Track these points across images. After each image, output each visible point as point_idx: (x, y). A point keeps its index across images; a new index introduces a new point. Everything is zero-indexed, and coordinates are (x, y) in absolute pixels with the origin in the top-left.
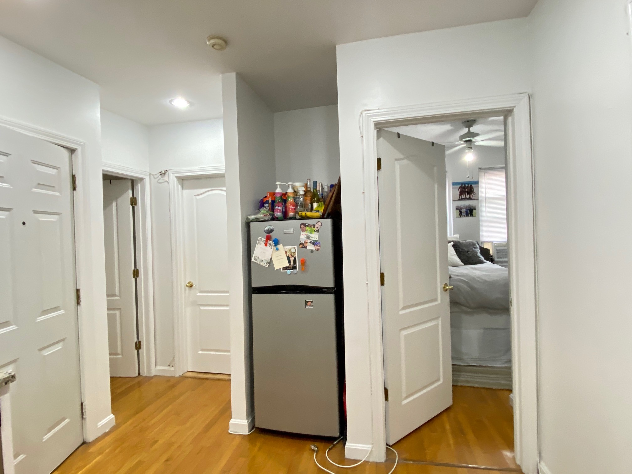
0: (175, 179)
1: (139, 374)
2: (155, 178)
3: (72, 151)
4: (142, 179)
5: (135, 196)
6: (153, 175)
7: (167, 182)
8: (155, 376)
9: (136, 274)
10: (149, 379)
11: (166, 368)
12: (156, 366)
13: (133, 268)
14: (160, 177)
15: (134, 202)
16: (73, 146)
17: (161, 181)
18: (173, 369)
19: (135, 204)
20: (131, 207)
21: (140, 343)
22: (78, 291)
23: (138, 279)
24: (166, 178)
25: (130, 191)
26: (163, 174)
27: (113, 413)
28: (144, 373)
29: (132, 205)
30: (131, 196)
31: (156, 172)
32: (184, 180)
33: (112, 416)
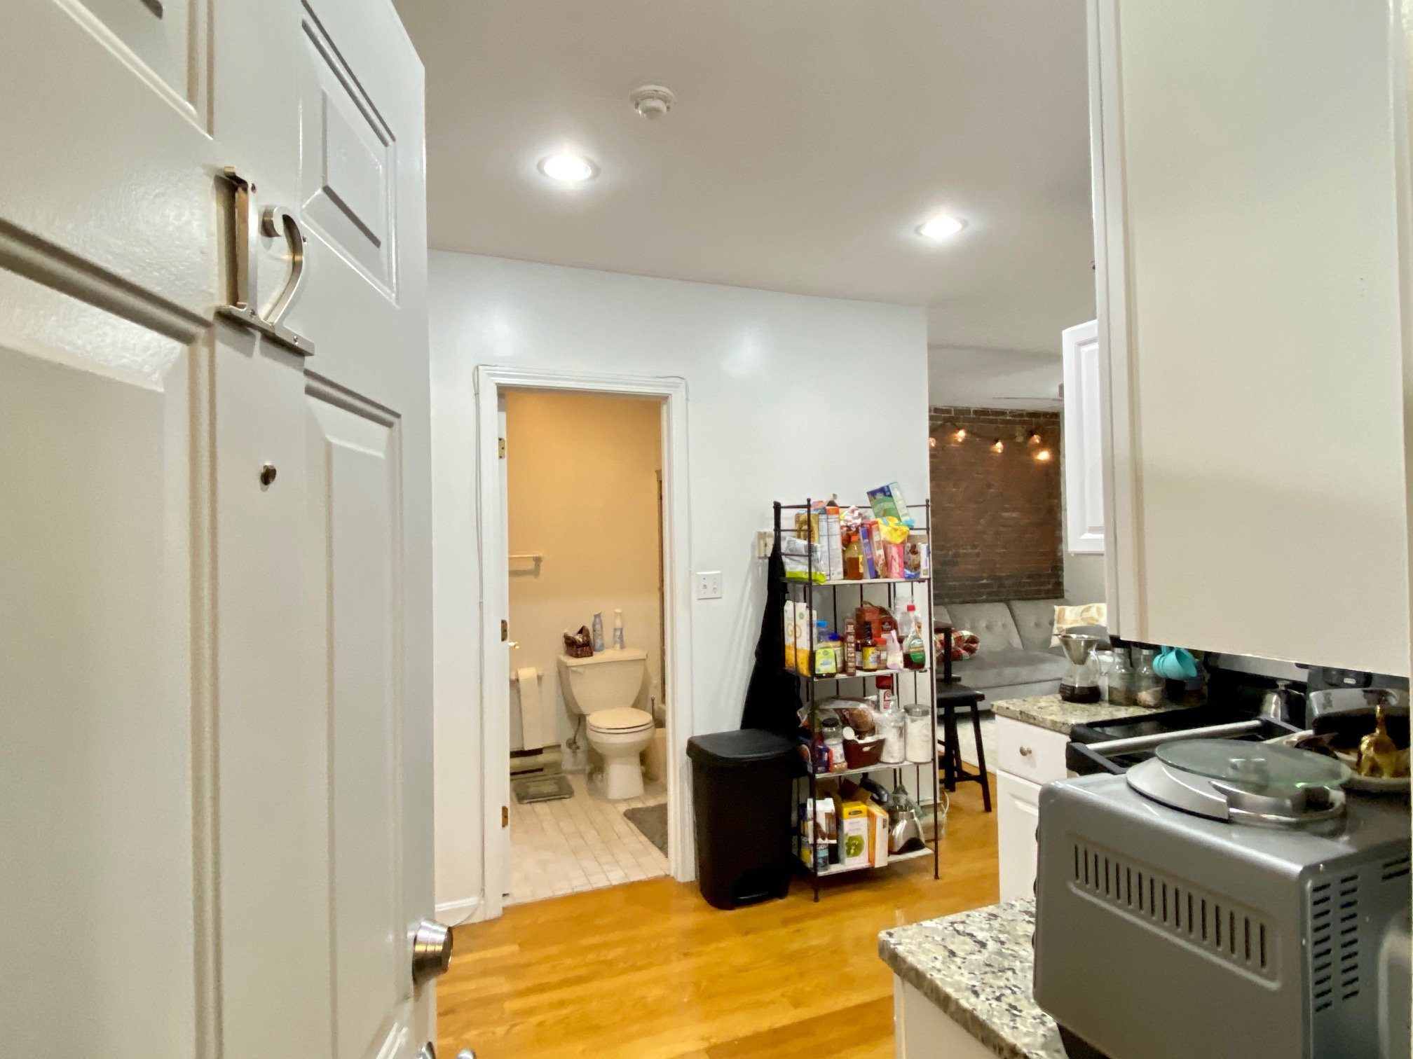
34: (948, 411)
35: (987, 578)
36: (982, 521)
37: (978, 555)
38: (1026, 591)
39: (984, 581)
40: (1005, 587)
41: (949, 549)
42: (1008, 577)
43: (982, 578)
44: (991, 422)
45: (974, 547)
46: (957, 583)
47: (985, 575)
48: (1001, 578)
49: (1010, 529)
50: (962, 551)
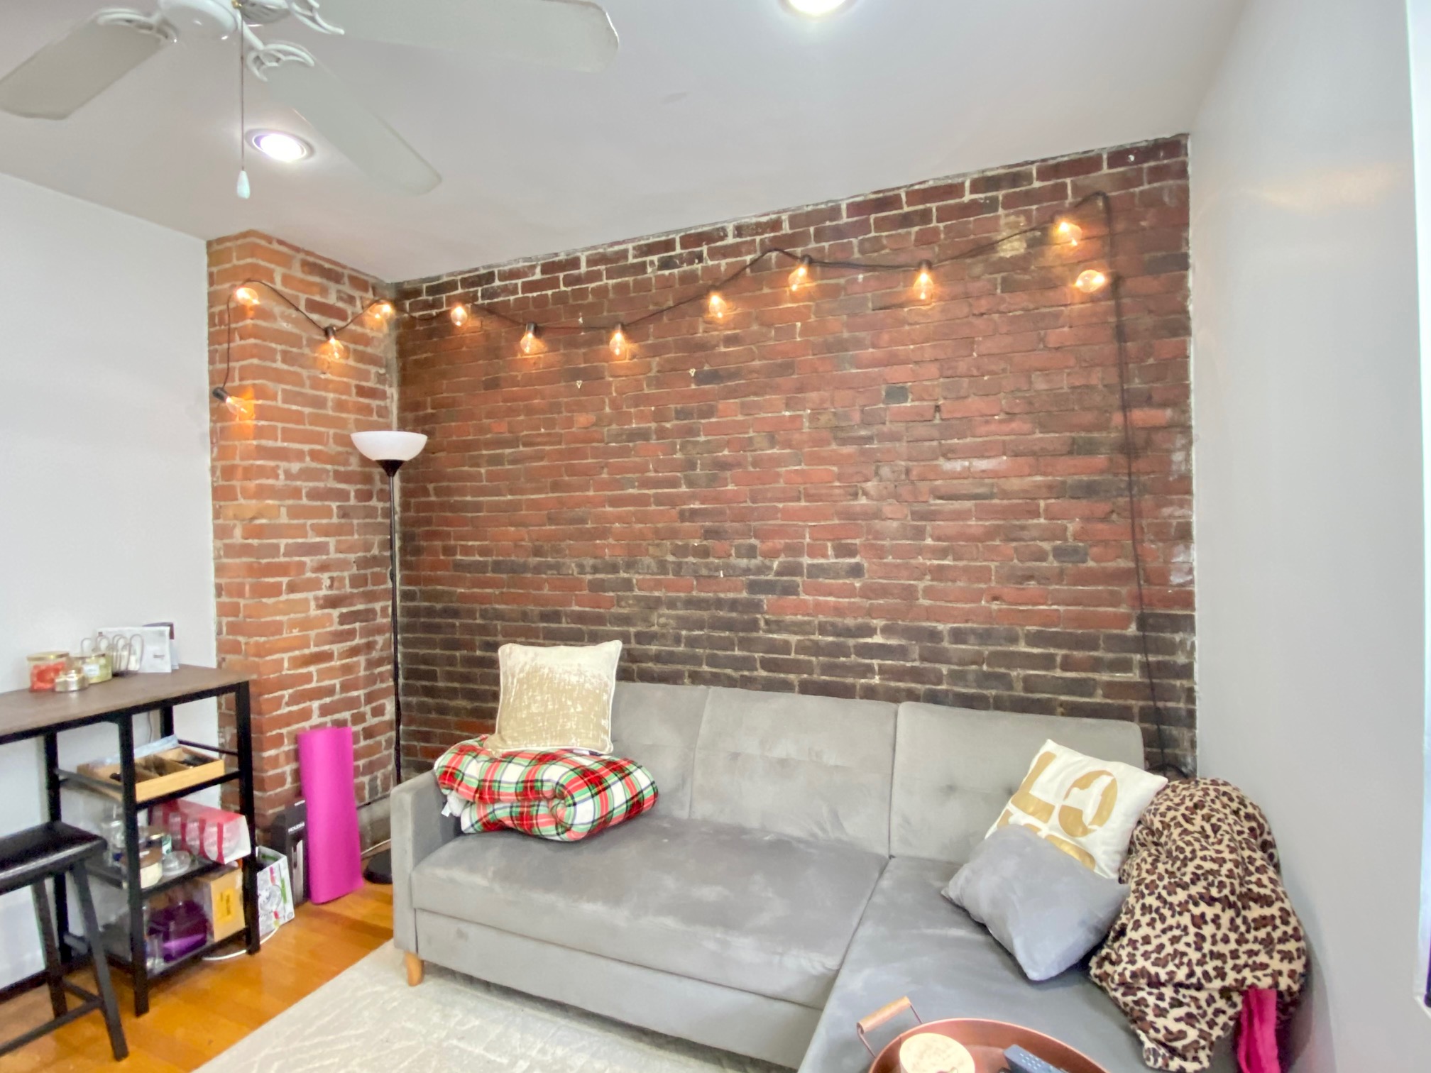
34: (776, 225)
35: (887, 631)
36: (869, 486)
37: (856, 571)
38: (1026, 679)
39: (878, 639)
40: (948, 662)
41: (774, 554)
42: (958, 636)
43: (871, 632)
44: (906, 220)
45: (851, 552)
46: (794, 639)
47: (879, 623)
48: (934, 635)
49: (969, 504)
50: (806, 561)
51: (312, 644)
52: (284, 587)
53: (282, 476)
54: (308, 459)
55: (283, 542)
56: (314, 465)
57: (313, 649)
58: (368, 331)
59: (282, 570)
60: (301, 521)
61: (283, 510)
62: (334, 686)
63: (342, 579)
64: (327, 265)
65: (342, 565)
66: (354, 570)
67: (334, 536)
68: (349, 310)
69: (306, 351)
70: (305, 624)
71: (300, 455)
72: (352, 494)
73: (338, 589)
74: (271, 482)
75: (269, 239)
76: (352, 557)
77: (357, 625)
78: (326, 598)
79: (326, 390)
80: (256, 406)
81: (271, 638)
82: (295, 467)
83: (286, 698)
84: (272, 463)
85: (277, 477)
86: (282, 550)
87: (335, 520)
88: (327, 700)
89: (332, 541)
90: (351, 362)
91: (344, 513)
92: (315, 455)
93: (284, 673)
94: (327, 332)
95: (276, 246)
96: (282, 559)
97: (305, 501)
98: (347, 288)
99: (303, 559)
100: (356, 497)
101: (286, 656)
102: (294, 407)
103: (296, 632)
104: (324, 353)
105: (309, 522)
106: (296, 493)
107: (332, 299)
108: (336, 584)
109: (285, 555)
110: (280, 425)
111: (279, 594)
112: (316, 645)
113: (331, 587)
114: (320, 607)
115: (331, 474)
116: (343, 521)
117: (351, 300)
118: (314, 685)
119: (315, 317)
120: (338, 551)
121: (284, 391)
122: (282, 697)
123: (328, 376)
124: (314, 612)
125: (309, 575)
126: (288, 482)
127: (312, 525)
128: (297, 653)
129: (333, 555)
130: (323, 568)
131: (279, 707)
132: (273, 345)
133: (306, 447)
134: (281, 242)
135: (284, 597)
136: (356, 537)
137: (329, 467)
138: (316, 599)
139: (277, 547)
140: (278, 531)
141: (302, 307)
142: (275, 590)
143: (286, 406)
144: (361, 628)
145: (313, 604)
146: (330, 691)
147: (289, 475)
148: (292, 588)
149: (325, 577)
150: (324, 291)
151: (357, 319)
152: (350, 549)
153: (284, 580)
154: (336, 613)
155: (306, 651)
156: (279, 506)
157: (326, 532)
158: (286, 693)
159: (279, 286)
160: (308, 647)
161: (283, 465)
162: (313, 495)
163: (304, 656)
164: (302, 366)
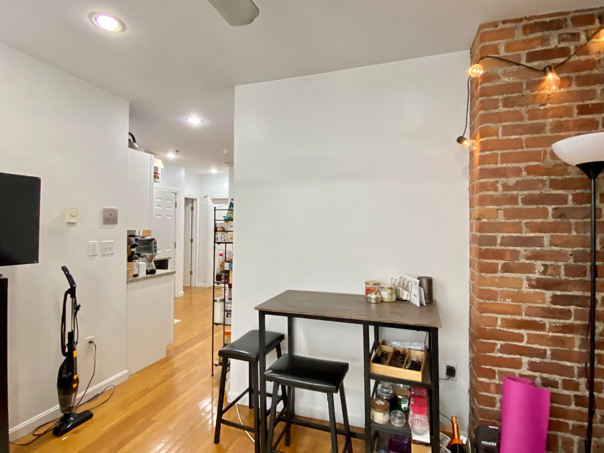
0: (211, 200)
1: (191, 286)
2: (202, 199)
3: (176, 194)
4: (196, 199)
5: (193, 206)
6: (201, 197)
7: (207, 200)
8: (197, 287)
9: (192, 241)
10: (195, 288)
11: (203, 284)
12: (198, 282)
13: (191, 238)
14: (204, 198)
15: (192, 209)
16: (176, 192)
17: (204, 200)
18: (205, 284)
19: (193, 210)
20: (191, 211)
21: (192, 272)
22: (175, 243)
23: (192, 243)
24: (206, 199)
25: (191, 204)
26: (205, 197)
27: (183, 291)
28: (193, 285)
29: (191, 210)
30: (191, 206)
31: (202, 196)
32: (213, 200)
33: (183, 292)
51: (524, 313)
52: (500, 267)
53: (500, 188)
54: (524, 173)
55: (499, 235)
56: (530, 177)
57: (524, 317)
58: (594, 57)
59: (499, 255)
60: (517, 220)
61: (501, 213)
62: (545, 351)
63: (557, 268)
64: (548, 20)
65: (557, 256)
66: (571, 261)
67: (549, 232)
68: (572, 46)
69: (526, 92)
70: (518, 297)
71: (517, 172)
72: (570, 198)
73: (550, 275)
74: (491, 193)
75: (495, 25)
76: (569, 250)
77: (572, 308)
78: (538, 280)
79: (545, 117)
80: (481, 142)
81: (487, 301)
82: (512, 181)
83: (499, 346)
84: (493, 180)
85: (496, 189)
86: (499, 241)
87: (550, 219)
88: (538, 360)
89: (546, 237)
90: (574, 88)
91: (560, 214)
92: (530, 170)
93: (498, 328)
94: (544, 72)
95: (501, 26)
96: (498, 247)
97: (520, 205)
98: (571, 29)
99: (517, 248)
100: (574, 200)
101: (500, 317)
102: (513, 137)
103: (508, 301)
104: (543, 89)
105: (524, 221)
106: (513, 200)
107: (554, 43)
108: (549, 271)
109: (501, 244)
110: (500, 152)
111: (496, 271)
112: (526, 315)
113: (544, 273)
114: (531, 286)
115: (548, 183)
116: (559, 220)
117: (575, 36)
118: (524, 344)
119: (535, 64)
120: (551, 244)
121: (504, 127)
122: (495, 345)
123: (548, 106)
124: (525, 289)
125: (523, 261)
126: (506, 192)
127: (526, 223)
128: (509, 317)
129: (547, 247)
130: (536, 256)
131: (492, 351)
132: (496, 97)
133: (522, 165)
134: (504, 22)
135: (499, 274)
136: (574, 233)
137: (544, 178)
138: (529, 280)
139: (495, 238)
140: (496, 227)
141: (523, 62)
142: (493, 269)
143: (506, 137)
144: (575, 310)
145: (525, 283)
146: (542, 354)
147: (506, 187)
148: (506, 269)
149: (539, 265)
150: (544, 40)
151: (582, 50)
152: (567, 243)
153: (501, 263)
154: (548, 294)
155: (518, 317)
156: (498, 210)
157: (541, 229)
158: (499, 343)
159: (502, 53)
160: (520, 314)
161: (502, 180)
162: (527, 200)
163: (516, 320)
164: (521, 106)
